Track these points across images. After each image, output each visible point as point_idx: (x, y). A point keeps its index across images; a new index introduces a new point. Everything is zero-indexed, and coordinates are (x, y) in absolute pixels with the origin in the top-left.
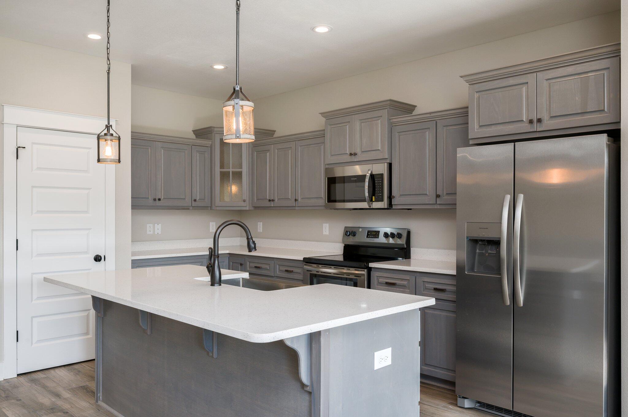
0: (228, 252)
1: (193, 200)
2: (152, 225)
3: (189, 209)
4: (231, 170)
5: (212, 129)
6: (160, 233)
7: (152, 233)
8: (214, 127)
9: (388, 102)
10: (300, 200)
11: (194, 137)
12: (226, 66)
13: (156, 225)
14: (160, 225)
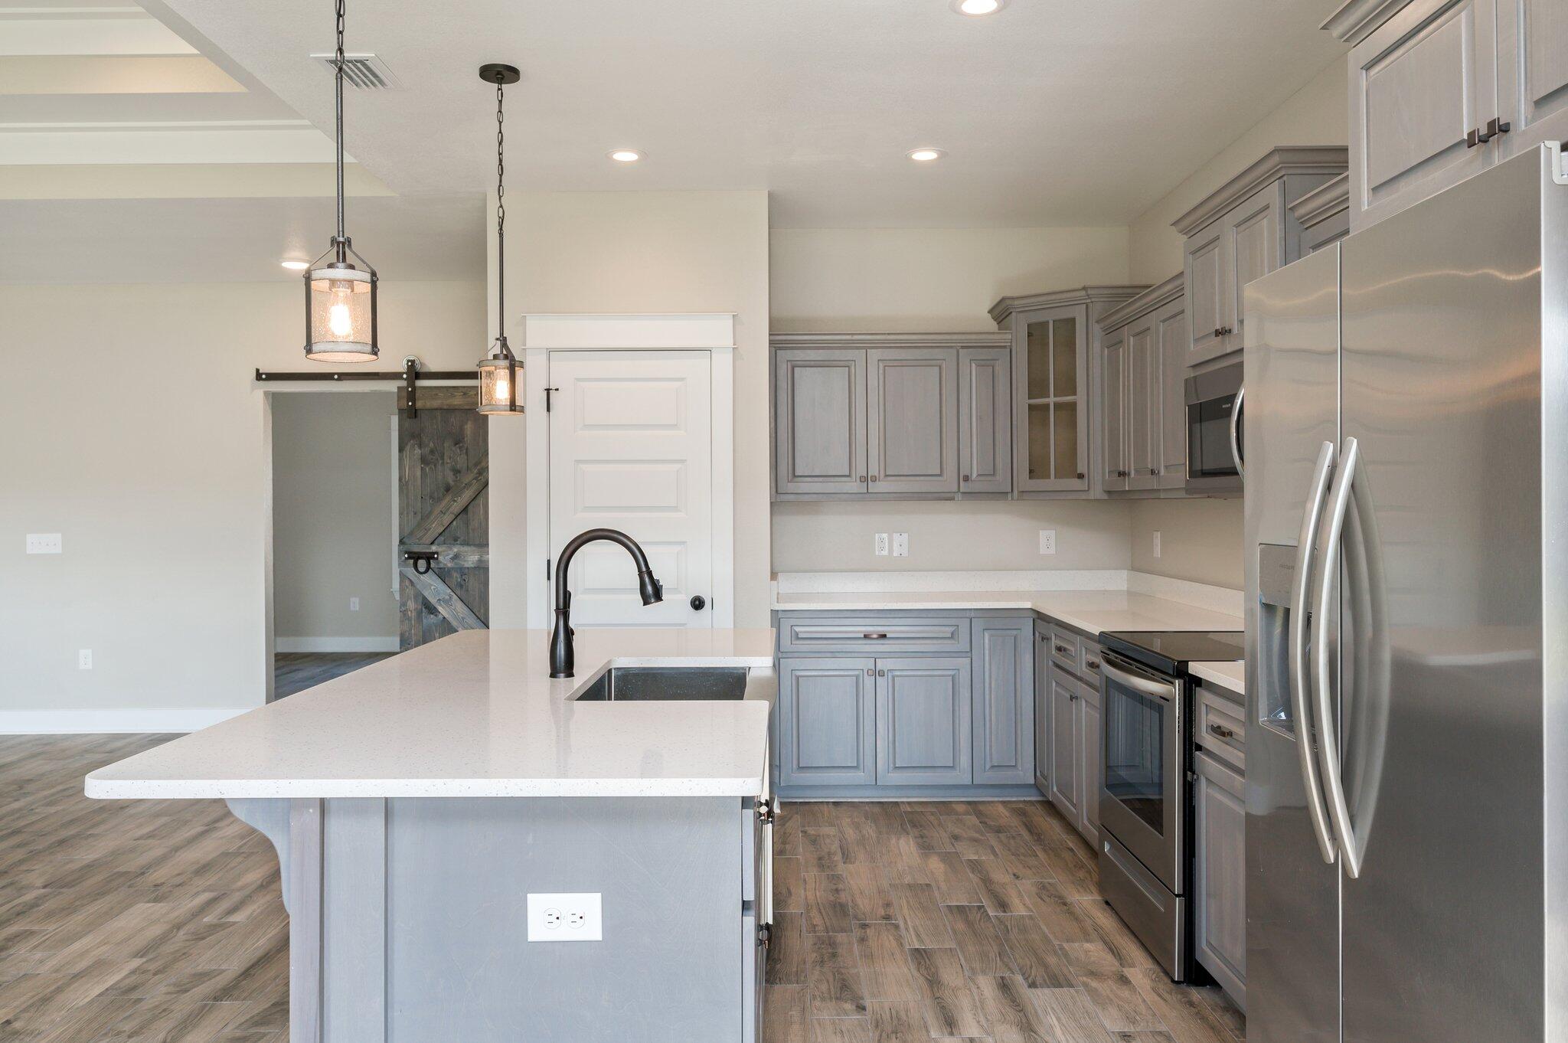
0: (1028, 605)
1: (961, 478)
2: (885, 536)
3: (952, 499)
4: (1052, 400)
5: (1008, 302)
6: (905, 553)
7: (885, 553)
8: (1013, 298)
9: (1276, 159)
10: (1162, 472)
11: (992, 326)
12: (939, 151)
13: (896, 536)
14: (905, 536)
